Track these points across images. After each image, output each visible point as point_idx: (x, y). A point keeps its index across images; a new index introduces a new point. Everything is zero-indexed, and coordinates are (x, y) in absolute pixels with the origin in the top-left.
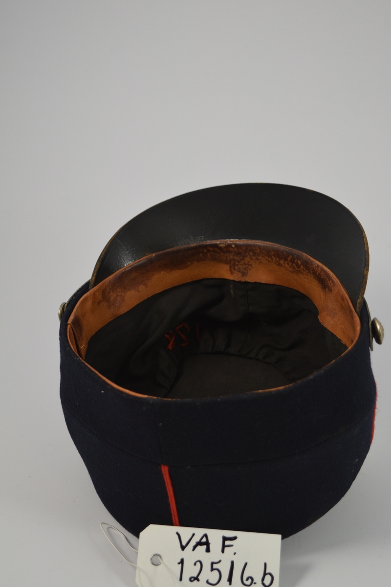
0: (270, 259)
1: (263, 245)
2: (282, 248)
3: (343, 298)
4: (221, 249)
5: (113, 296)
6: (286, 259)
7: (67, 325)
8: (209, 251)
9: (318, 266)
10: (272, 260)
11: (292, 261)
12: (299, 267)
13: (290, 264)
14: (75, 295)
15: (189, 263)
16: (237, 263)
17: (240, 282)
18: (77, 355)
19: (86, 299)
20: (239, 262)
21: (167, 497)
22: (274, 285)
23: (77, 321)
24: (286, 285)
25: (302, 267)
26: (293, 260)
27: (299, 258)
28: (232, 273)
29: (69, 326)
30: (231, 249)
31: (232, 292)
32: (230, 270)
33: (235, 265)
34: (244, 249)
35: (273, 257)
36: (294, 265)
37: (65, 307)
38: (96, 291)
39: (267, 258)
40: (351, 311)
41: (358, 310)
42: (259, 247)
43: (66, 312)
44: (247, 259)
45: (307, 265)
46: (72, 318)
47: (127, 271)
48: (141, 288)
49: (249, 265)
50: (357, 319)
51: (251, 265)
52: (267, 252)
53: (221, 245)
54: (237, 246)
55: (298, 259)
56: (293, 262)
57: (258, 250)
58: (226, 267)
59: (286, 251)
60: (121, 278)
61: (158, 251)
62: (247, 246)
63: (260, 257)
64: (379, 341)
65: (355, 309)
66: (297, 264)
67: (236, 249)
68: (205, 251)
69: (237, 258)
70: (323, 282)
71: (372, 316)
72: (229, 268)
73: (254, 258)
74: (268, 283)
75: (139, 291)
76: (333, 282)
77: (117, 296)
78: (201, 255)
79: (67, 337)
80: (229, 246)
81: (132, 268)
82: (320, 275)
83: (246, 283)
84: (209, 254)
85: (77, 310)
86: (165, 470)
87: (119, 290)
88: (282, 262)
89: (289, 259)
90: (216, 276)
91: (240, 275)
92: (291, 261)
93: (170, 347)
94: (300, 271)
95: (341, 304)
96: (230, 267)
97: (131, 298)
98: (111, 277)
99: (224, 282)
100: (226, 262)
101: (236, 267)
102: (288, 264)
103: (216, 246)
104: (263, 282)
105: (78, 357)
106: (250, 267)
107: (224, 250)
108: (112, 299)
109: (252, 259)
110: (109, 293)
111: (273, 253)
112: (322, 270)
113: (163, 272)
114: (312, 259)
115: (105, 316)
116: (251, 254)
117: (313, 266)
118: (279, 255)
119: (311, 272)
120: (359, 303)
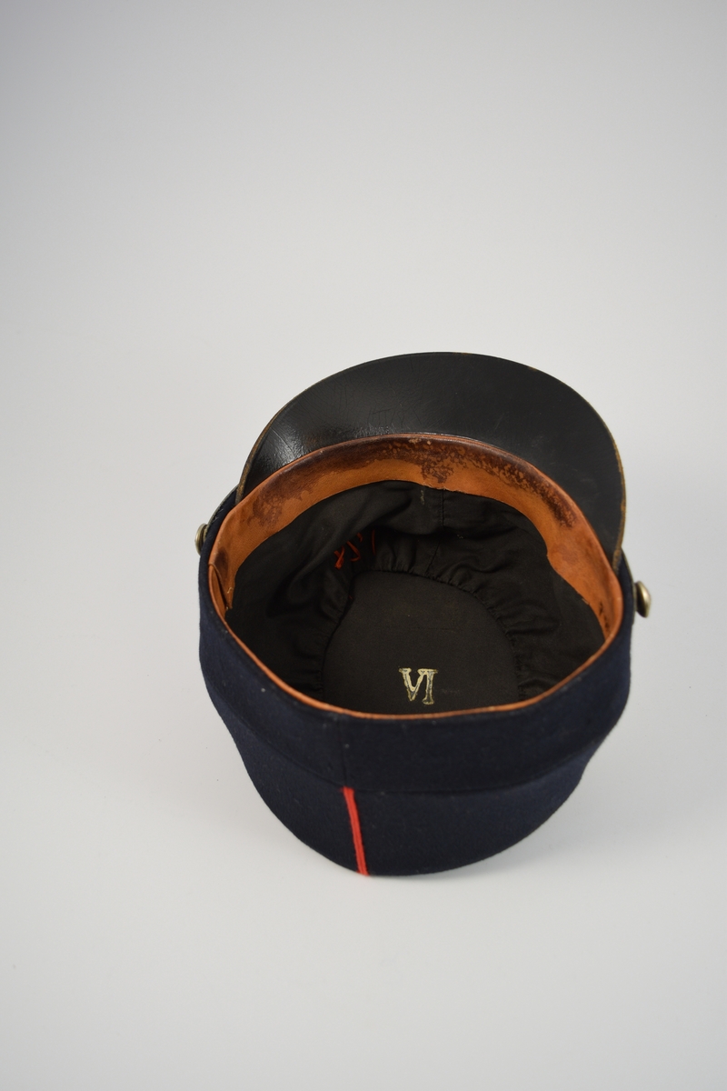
0: (479, 465)
1: (470, 444)
2: (498, 452)
3: (590, 543)
4: (412, 445)
5: (267, 507)
6: (502, 467)
7: (208, 566)
8: (396, 447)
9: (550, 486)
10: (482, 465)
11: (511, 471)
12: (520, 481)
13: (508, 475)
14: (217, 514)
15: (368, 462)
16: (432, 465)
17: (435, 489)
18: (224, 625)
19: (232, 519)
20: (435, 464)
21: (349, 818)
22: (481, 497)
23: (222, 558)
24: (498, 498)
25: (525, 481)
26: (513, 470)
27: (521, 469)
28: (425, 477)
29: (211, 568)
30: (425, 447)
31: (422, 498)
32: (423, 472)
33: (429, 467)
34: (443, 448)
35: (484, 463)
36: (513, 477)
37: (205, 534)
38: (245, 506)
39: (475, 462)
40: (604, 568)
41: (615, 567)
42: (465, 447)
43: (205, 543)
44: (447, 461)
45: (533, 482)
46: (214, 553)
47: (287, 473)
48: (304, 493)
49: (449, 469)
50: (615, 583)
51: (452, 469)
52: (477, 455)
53: (413, 441)
54: (434, 442)
55: (519, 470)
56: (513, 474)
57: (463, 451)
58: (418, 469)
59: (503, 457)
60: (277, 483)
61: (328, 445)
62: (448, 444)
63: (465, 460)
64: (643, 612)
65: (611, 565)
66: (518, 477)
67: (432, 448)
68: (391, 447)
69: (433, 459)
70: (558, 511)
71: (636, 578)
72: (421, 471)
73: (457, 460)
74: (473, 493)
75: (300, 498)
76: (573, 514)
77: (273, 507)
78: (385, 451)
79: (208, 589)
80: (424, 442)
81: (292, 470)
82: (553, 499)
83: (443, 491)
84: (395, 451)
85: (221, 540)
86: (349, 796)
87: (275, 499)
88: (496, 470)
89: (506, 468)
90: (403, 478)
91: (436, 480)
92: (509, 471)
93: (338, 565)
94: (521, 486)
95: (587, 550)
96: (423, 469)
97: (291, 508)
98: (264, 483)
99: (412, 486)
100: (418, 462)
101: (431, 470)
102: (504, 474)
103: (405, 441)
104: (466, 492)
105: (226, 629)
106: (450, 472)
107: (417, 447)
108: (266, 512)
109: (453, 462)
110: (262, 505)
111: (484, 457)
112: (556, 493)
113: (332, 473)
114: (541, 474)
115: (258, 535)
116: (453, 455)
117: (542, 485)
118: (492, 460)
119: (539, 491)
120: (617, 557)
